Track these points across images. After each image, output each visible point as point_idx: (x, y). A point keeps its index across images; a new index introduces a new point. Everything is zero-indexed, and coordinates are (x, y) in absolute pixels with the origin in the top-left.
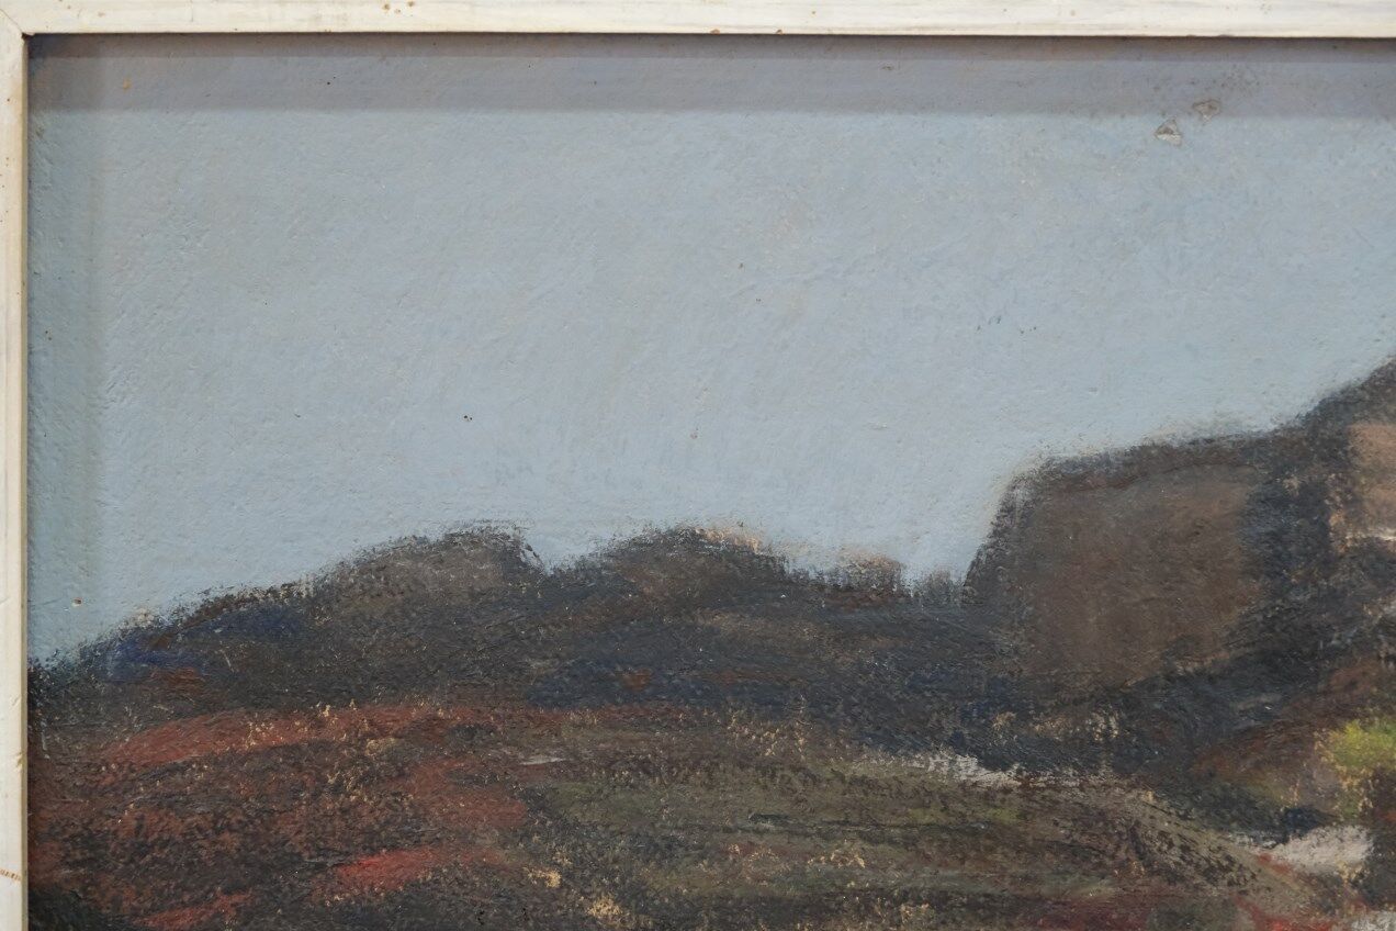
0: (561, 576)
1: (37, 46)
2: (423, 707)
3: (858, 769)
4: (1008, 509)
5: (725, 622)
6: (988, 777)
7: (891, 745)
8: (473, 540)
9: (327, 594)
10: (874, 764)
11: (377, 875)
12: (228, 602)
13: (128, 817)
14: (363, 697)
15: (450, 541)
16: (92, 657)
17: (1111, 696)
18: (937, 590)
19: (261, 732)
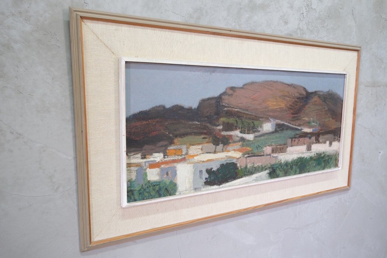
0: (168, 109)
2: (158, 120)
4: (200, 103)
5: (180, 112)
6: (198, 123)
7: (192, 121)
8: (161, 106)
9: (150, 111)
10: (190, 123)
11: (154, 134)
12: (141, 111)
13: (133, 130)
14: (152, 119)
15: (159, 106)
16: (130, 117)
17: (207, 117)
18: (195, 109)
19: (144, 122)
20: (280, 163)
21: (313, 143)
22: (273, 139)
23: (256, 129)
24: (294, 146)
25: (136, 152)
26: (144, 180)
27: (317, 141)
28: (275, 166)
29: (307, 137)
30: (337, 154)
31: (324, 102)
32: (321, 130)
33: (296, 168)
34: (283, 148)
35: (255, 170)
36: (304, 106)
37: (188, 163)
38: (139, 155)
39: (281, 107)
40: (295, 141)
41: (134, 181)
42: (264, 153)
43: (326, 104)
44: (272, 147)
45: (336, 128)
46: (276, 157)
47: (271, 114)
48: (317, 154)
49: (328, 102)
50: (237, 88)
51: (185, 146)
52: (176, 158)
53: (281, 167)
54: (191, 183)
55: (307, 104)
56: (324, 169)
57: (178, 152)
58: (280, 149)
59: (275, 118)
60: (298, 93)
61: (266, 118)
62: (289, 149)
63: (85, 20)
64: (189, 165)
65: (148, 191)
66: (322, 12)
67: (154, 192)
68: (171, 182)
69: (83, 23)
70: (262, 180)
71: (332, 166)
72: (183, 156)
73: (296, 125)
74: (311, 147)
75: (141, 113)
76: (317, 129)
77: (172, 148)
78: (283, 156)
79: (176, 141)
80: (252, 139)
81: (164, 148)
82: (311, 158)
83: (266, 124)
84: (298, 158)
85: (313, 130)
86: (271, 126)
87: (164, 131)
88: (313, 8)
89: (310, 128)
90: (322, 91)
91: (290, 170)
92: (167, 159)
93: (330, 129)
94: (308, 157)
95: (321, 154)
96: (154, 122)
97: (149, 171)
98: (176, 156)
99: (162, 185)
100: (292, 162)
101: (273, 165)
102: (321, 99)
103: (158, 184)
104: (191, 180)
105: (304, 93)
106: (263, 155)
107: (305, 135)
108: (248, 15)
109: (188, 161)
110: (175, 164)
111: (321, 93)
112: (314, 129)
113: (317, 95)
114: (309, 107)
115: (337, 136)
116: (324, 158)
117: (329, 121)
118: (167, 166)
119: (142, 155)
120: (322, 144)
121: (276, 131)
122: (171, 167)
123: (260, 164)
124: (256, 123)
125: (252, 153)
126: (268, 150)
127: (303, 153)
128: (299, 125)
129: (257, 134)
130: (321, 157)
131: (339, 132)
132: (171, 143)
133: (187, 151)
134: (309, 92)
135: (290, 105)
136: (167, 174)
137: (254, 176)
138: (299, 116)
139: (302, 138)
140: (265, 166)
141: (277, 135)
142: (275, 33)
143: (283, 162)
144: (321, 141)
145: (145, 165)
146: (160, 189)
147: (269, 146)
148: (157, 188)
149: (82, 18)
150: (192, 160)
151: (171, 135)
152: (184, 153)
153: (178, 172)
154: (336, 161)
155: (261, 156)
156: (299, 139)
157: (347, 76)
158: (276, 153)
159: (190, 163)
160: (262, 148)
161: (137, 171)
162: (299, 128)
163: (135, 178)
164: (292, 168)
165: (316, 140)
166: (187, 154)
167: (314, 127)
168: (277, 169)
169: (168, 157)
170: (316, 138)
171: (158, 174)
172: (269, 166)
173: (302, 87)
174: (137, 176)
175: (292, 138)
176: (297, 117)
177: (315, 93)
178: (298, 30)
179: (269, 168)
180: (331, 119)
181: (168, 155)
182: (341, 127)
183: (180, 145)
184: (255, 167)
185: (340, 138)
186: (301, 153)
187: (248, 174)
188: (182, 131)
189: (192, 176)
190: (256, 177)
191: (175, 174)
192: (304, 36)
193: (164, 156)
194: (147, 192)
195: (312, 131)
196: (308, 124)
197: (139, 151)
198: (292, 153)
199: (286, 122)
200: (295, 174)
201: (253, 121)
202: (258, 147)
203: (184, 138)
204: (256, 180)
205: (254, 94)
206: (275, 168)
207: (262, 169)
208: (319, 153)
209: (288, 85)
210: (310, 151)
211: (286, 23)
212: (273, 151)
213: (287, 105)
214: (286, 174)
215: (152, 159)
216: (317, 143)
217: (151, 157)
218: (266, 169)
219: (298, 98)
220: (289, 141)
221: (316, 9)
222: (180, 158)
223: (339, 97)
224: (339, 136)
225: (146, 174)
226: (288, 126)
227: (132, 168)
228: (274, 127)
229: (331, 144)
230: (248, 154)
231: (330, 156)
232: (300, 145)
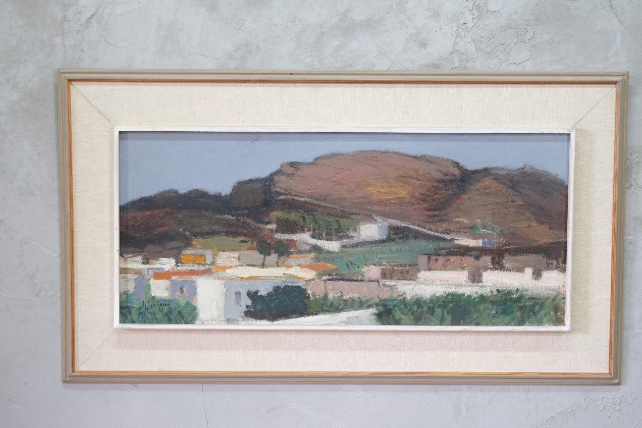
0: (182, 195)
1: (120, 133)
2: (167, 210)
3: (217, 217)
4: (234, 187)
5: (201, 200)
6: (232, 218)
7: (221, 214)
8: (172, 191)
9: (155, 197)
10: (219, 216)
11: (161, 229)
12: (143, 197)
13: (132, 223)
14: (159, 209)
15: (169, 191)
16: (127, 204)
17: (246, 208)
18: (226, 196)
19: (147, 213)
20: (402, 297)
21: (486, 269)
22: (383, 253)
23: (344, 232)
24: (436, 269)
25: (136, 253)
26: (146, 295)
27: (498, 265)
28: (390, 303)
29: (469, 255)
30: (561, 296)
31: (510, 190)
32: (506, 245)
33: (443, 313)
34: (408, 272)
35: (346, 305)
36: (456, 196)
37: (216, 278)
38: (139, 258)
39: (399, 196)
40: (436, 260)
41: (132, 295)
42: (363, 276)
43: (517, 194)
44: (382, 267)
45: (551, 243)
46: (392, 286)
47: (376, 208)
48: (498, 291)
49: (521, 190)
50: (303, 164)
51: (211, 251)
52: (196, 267)
53: (405, 306)
54: (221, 309)
55: (464, 192)
56: (521, 323)
57: (199, 259)
58: (402, 273)
59: (386, 215)
60: (441, 171)
61: (365, 215)
62: (423, 275)
63: (74, 83)
64: (218, 282)
65: (152, 311)
66: (516, 13)
67: (160, 313)
68: (188, 304)
69: (71, 86)
70: (360, 323)
71: (545, 320)
72: (207, 267)
73: (439, 230)
74: (481, 275)
75: (143, 199)
76: (496, 241)
77: (188, 252)
78: (410, 286)
79: (195, 242)
80: (336, 250)
81: (176, 251)
82: (483, 298)
83: (368, 225)
84: (448, 295)
85: (483, 243)
86: (377, 229)
87: (176, 227)
88: (491, 11)
89: (475, 237)
90: (503, 169)
91: (428, 316)
92: (181, 268)
93: (535, 244)
94: (475, 295)
95: (509, 293)
96: (161, 213)
97: (153, 282)
98: (196, 266)
99: (173, 306)
100: (432, 300)
101: (386, 301)
102: (501, 183)
103: (167, 303)
104: (221, 306)
105: (456, 172)
106: (362, 281)
107: (465, 251)
108: (337, 43)
109: (216, 275)
110: (194, 278)
111: (503, 172)
112: (486, 240)
113: (492, 175)
114: (469, 198)
115: (556, 259)
116: (520, 302)
117: (529, 226)
118: (181, 279)
119: (143, 259)
120: (512, 273)
121: (389, 239)
122: (187, 281)
123: (356, 296)
124: (343, 222)
125: (337, 275)
126: (373, 271)
127: (461, 286)
128: (447, 232)
129: (346, 242)
130: (511, 299)
131: (563, 253)
132: (188, 245)
133: (214, 258)
134: (467, 170)
135: (421, 194)
136: (182, 290)
137: (344, 315)
138: (446, 215)
139: (455, 257)
140: (367, 301)
141: (394, 247)
142: (397, 69)
143: (408, 297)
144: (508, 266)
145: (148, 274)
146: (170, 311)
147: (375, 265)
148: (166, 309)
149: (70, 81)
150: (221, 274)
151: (187, 233)
152: (208, 262)
153: (198, 290)
154: (556, 313)
155: (358, 281)
156: (448, 257)
157: (571, 135)
158: (391, 278)
159: (219, 278)
160: (358, 267)
161: (135, 280)
162: (447, 237)
163: (134, 290)
164: (431, 311)
165: (493, 263)
166: (213, 264)
167: (488, 238)
168: (396, 308)
169: (182, 266)
170: (493, 259)
171: (167, 289)
172: (377, 300)
173: (448, 160)
174: (136, 288)
175: (429, 256)
176: (439, 216)
177: (486, 172)
178: (454, 55)
179: (377, 305)
180: (534, 223)
181: (182, 261)
182: (566, 242)
183: (202, 249)
184: (344, 300)
185: (566, 264)
186: (455, 285)
187: (331, 309)
188: (206, 228)
189: (223, 298)
190: (349, 318)
191: (193, 291)
192: (470, 64)
193: (177, 263)
194: (151, 313)
195: (481, 245)
196: (469, 230)
197: (140, 252)
198: (432, 283)
199: (414, 224)
200: (442, 322)
201: (338, 219)
202: (349, 264)
203: (209, 240)
204: (349, 322)
205: (337, 174)
206: (391, 307)
207: (361, 304)
208: (503, 291)
209: (415, 157)
210: (479, 284)
211: (423, 45)
212: (384, 275)
213: (413, 193)
214: (418, 320)
215: (157, 266)
216: (496, 269)
217: (157, 262)
218: (369, 307)
219: (441, 181)
220: (423, 260)
221: (501, 11)
222: (202, 268)
223: (556, 178)
224: (561, 260)
225: (149, 286)
226: (417, 232)
227: (130, 276)
228: (386, 233)
229: (537, 274)
230: (329, 276)
231: (539, 299)
232: (450, 270)
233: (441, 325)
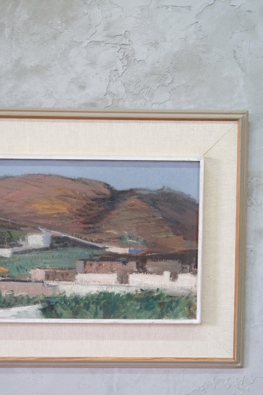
20: (63, 295)
21: (132, 272)
22: (47, 259)
23: (14, 241)
24: (91, 272)
27: (142, 269)
28: (53, 300)
29: (117, 261)
30: (193, 295)
31: (151, 207)
32: (148, 252)
33: (97, 308)
34: (67, 274)
35: (16, 301)
36: (107, 212)
39: (60, 212)
40: (91, 265)
42: (30, 277)
43: (157, 210)
44: (46, 270)
45: (185, 251)
46: (54, 286)
47: (41, 221)
48: (142, 290)
49: (161, 207)
53: (65, 303)
55: (113, 209)
56: (161, 317)
58: (62, 275)
59: (49, 227)
60: (94, 191)
61: (32, 227)
62: (80, 277)
66: (158, 62)
70: (28, 317)
71: (180, 314)
73: (93, 240)
74: (127, 277)
76: (141, 249)
78: (69, 286)
80: (8, 256)
82: (129, 296)
83: (34, 236)
84: (101, 293)
85: (130, 251)
86: (42, 239)
88: (138, 60)
89: (123, 246)
90: (145, 190)
91: (84, 311)
93: (172, 252)
94: (123, 294)
95: (151, 292)
100: (87, 298)
101: (50, 298)
102: (145, 202)
105: (107, 192)
106: (30, 281)
107: (114, 257)
108: (12, 85)
111: (145, 193)
112: (132, 248)
113: (137, 194)
114: (118, 214)
115: (190, 264)
116: (160, 299)
117: (167, 237)
120: (153, 275)
121: (52, 247)
123: (24, 294)
124: (14, 233)
125: (9, 276)
126: (39, 274)
127: (111, 286)
128: (100, 241)
129: (16, 249)
130: (153, 297)
131: (194, 259)
134: (116, 191)
135: (78, 210)
137: (14, 310)
138: (98, 227)
139: (106, 262)
140: (34, 298)
141: (56, 253)
142: (61, 106)
143: (68, 295)
144: (150, 269)
147: (40, 268)
154: (189, 308)
155: (26, 281)
156: (100, 263)
157: (200, 162)
158: (54, 279)
160: (27, 270)
162: (100, 245)
164: (87, 307)
165: (137, 267)
167: (133, 247)
168: (57, 304)
170: (137, 264)
172: (42, 298)
173: (100, 182)
175: (85, 261)
176: (93, 228)
177: (131, 192)
178: (107, 96)
179: (42, 301)
180: (171, 235)
182: (197, 250)
184: (15, 297)
185: (197, 268)
186: (106, 285)
187: (4, 305)
190: (18, 312)
192: (121, 103)
195: (128, 252)
196: (118, 240)
198: (87, 283)
199: (72, 235)
200: (95, 316)
201: (9, 230)
202: (19, 268)
204: (18, 316)
205: (9, 193)
206: (54, 304)
207: (29, 301)
208: (146, 290)
209: (73, 180)
210: (126, 285)
211: (83, 87)
212: (48, 277)
213: (72, 209)
214: (75, 314)
216: (140, 272)
218: (35, 303)
219: (95, 200)
220: (80, 264)
221: (146, 61)
223: (189, 198)
224: (193, 265)
226: (75, 241)
228: (50, 242)
229: (174, 277)
230: (2, 277)
231: (175, 297)
232: (103, 273)
233: (95, 318)
